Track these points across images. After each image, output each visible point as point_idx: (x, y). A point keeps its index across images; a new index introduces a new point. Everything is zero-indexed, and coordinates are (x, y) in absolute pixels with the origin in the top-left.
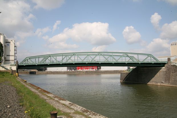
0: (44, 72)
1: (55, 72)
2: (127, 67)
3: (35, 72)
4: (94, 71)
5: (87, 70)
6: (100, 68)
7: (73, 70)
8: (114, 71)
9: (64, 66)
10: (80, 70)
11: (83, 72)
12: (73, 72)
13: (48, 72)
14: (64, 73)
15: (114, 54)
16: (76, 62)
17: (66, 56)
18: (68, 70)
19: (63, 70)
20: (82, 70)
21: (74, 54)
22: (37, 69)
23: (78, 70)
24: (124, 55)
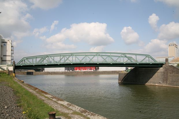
0: (41, 72)
1: (53, 72)
2: (125, 67)
3: (33, 72)
4: (92, 72)
5: (85, 70)
6: (98, 69)
7: (71, 71)
8: (112, 71)
9: (61, 66)
10: (78, 70)
11: (81, 73)
12: (71, 72)
13: (46, 72)
14: (62, 73)
15: (112, 55)
16: (74, 62)
17: (64, 56)
18: (66, 71)
19: (60, 71)
20: (80, 71)
21: (72, 54)
22: (34, 70)
23: (76, 71)
24: (122, 56)
